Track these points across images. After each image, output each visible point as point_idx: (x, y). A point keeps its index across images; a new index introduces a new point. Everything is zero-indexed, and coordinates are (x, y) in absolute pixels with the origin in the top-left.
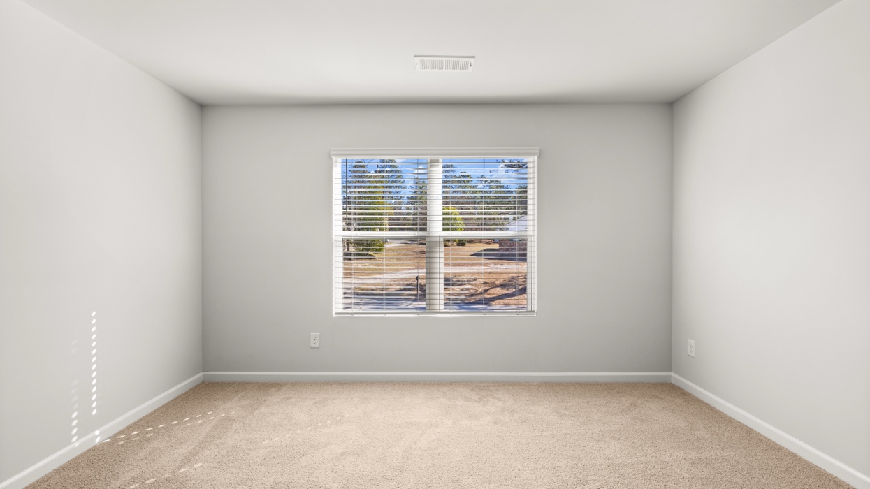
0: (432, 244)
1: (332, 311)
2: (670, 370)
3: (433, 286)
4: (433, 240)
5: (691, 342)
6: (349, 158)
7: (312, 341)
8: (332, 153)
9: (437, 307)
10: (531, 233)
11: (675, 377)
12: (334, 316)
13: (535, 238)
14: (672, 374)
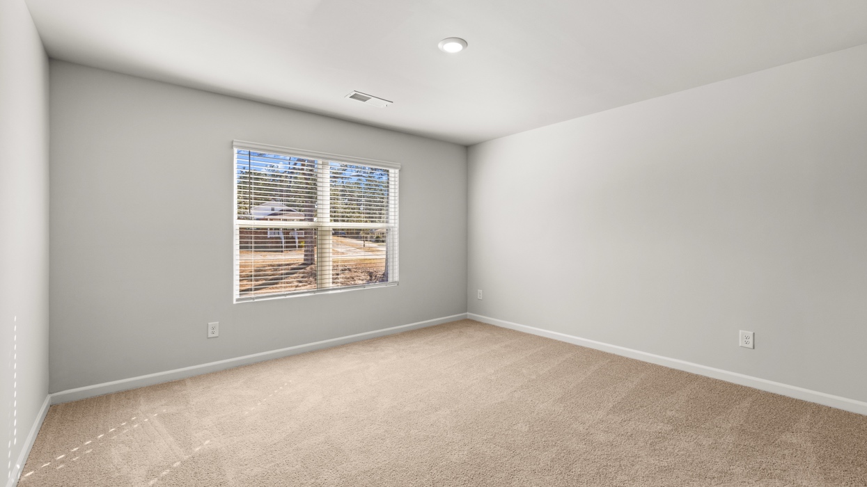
0: (324, 233)
1: (232, 297)
2: (466, 312)
3: (324, 268)
4: (324, 229)
5: (480, 291)
6: (251, 151)
7: (210, 331)
8: (234, 144)
9: (327, 285)
10: (393, 225)
11: (470, 315)
12: (235, 302)
13: (397, 229)
14: (468, 313)
